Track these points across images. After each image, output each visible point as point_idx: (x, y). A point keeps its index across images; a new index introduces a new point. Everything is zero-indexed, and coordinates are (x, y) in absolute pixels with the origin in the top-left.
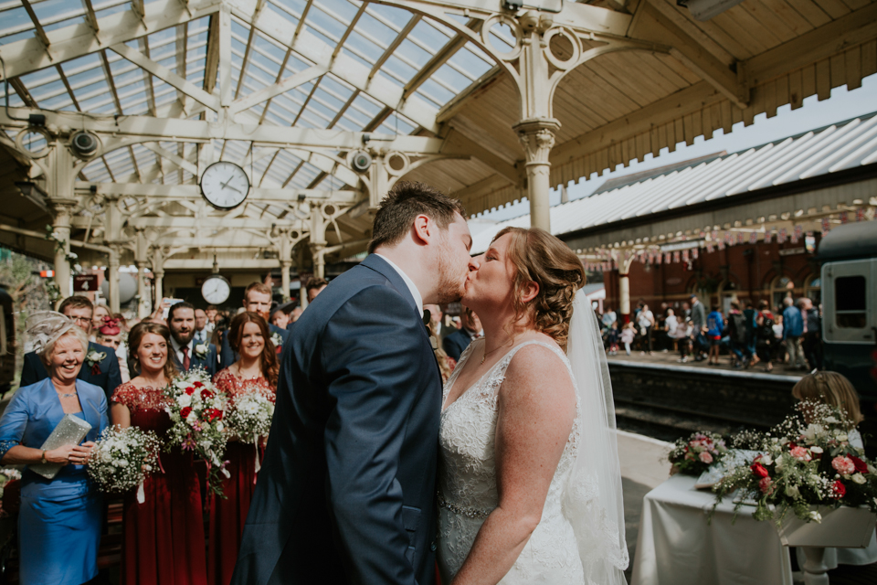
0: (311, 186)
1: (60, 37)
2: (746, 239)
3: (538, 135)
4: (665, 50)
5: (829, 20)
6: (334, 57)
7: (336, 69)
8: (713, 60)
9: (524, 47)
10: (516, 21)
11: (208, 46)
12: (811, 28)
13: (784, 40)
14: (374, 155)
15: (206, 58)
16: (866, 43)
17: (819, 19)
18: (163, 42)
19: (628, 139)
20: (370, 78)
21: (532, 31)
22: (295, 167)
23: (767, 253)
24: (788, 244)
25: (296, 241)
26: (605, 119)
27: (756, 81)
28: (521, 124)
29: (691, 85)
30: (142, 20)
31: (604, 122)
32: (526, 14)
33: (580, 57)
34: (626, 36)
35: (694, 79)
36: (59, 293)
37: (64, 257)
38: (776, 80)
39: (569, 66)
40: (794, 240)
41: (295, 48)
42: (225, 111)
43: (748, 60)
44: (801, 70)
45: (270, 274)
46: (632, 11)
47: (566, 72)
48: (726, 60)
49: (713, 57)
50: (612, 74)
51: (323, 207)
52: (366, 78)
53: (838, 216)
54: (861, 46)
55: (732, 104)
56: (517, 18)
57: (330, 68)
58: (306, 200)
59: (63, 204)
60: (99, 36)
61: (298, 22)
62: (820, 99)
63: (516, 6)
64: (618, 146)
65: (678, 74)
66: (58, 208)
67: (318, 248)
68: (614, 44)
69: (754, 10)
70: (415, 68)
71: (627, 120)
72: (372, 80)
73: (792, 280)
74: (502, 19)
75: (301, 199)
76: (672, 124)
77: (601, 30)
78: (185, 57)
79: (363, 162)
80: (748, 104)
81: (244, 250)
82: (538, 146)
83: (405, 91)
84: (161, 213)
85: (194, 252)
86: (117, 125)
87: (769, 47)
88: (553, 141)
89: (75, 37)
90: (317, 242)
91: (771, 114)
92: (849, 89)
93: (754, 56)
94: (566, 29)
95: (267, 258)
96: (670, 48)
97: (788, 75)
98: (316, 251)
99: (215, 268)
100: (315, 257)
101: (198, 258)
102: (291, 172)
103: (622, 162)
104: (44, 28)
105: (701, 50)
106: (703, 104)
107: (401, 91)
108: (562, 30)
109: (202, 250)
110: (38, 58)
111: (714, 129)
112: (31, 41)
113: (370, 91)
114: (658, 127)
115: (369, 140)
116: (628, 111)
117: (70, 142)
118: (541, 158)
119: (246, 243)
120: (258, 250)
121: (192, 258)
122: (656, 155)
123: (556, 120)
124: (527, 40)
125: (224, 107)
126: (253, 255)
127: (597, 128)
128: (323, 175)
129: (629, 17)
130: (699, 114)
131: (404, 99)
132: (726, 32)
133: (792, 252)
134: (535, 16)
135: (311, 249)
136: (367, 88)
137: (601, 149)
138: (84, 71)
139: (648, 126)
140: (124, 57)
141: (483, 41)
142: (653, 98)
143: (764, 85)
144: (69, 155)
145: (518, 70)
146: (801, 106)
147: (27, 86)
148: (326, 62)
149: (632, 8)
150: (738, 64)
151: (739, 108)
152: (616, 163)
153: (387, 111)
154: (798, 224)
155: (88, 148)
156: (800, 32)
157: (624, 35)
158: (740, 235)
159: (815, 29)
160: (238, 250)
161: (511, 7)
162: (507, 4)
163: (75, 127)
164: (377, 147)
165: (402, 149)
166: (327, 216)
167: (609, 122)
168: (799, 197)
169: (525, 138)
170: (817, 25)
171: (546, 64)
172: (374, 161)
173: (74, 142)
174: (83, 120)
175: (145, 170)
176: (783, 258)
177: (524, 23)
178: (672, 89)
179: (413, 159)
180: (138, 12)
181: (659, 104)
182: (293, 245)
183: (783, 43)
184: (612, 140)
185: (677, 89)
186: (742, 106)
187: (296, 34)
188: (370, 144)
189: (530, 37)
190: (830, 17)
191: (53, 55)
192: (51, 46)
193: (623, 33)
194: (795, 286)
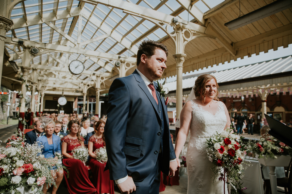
0: (96, 70)
1: (30, 18)
2: (224, 96)
3: (181, 58)
4: (214, 38)
5: (260, 34)
6: (112, 32)
7: (112, 36)
8: (227, 42)
9: (177, 33)
10: (176, 26)
11: (71, 26)
12: (254, 35)
13: (247, 38)
14: (122, 62)
15: (70, 29)
16: (269, 41)
17: (257, 33)
18: (59, 23)
19: (198, 63)
20: (122, 39)
21: (179, 29)
22: (91, 65)
23: (230, 101)
24: (236, 98)
25: (89, 87)
26: (192, 57)
27: (238, 49)
28: (176, 55)
29: (219, 49)
30: (56, 16)
31: (191, 57)
32: (179, 24)
33: (192, 38)
34: (204, 33)
35: (220, 47)
36: (23, 96)
37: (25, 85)
38: (244, 49)
39: (189, 40)
40: (238, 97)
41: (100, 28)
42: (78, 45)
43: (236, 43)
44: (251, 47)
45: (77, 98)
46: (206, 26)
47: (188, 42)
48: (230, 42)
49: (227, 41)
50: (196, 44)
51: (100, 77)
52: (121, 39)
53: (251, 91)
54: (268, 41)
55: (231, 55)
56: (176, 25)
57: (110, 35)
58: (96, 75)
59: (26, 69)
60: (42, 19)
61: (102, 21)
62: (256, 55)
63: (176, 22)
64: (195, 65)
65: (215, 45)
66: (25, 70)
67: (98, 90)
68: (201, 35)
69: (239, 29)
70: (136, 37)
71: (198, 57)
72: (123, 40)
73: (237, 109)
74: (172, 25)
75: (94, 74)
76: (212, 59)
77: (198, 31)
78: (64, 28)
79: (118, 64)
80: (236, 55)
81: (70, 89)
82: (180, 61)
83: (132, 44)
84: (45, 76)
85: (54, 89)
86: (45, 46)
87: (242, 40)
88: (184, 61)
89: (34, 19)
90: (98, 88)
91: (242, 58)
92: (265, 53)
93: (238, 42)
94: (189, 30)
95: (77, 92)
96: (216, 37)
97: (247, 48)
98: (97, 90)
99: (63, 94)
100: (97, 92)
101: (56, 91)
102: (89, 66)
103: (196, 69)
104: (27, 15)
105: (224, 39)
106: (222, 54)
107: (131, 44)
108: (187, 30)
109: (57, 89)
110: (23, 24)
111: (225, 61)
112: (21, 19)
113: (121, 43)
114: (208, 60)
115: (120, 57)
116: (199, 55)
117: (30, 50)
118: (181, 65)
119: (71, 87)
120: (75, 90)
121: (54, 91)
122: (202, 69)
123: (185, 54)
124: (178, 31)
125: (78, 44)
126: (73, 91)
127: (189, 59)
128: (100, 67)
129: (205, 28)
130: (221, 57)
131: (131, 46)
132: (231, 34)
133: (237, 101)
134: (181, 25)
135: (96, 90)
136: (121, 42)
137: (190, 65)
138: (33, 29)
139: (205, 59)
140: (49, 26)
141: (166, 30)
142: (207, 51)
143: (240, 50)
144: (30, 54)
145: (175, 39)
146: (251, 56)
147: (16, 32)
148: (109, 33)
149: (206, 25)
150: (233, 44)
151: (233, 56)
152: (194, 70)
153: (125, 49)
154: (240, 92)
155: (36, 52)
156: (252, 36)
157: (204, 32)
158: (222, 95)
159: (256, 36)
160: (68, 89)
161: (175, 22)
162: (174, 21)
163: (32, 46)
164: (122, 59)
165: (130, 61)
166: (101, 80)
167: (193, 58)
168: (242, 84)
169: (176, 59)
170: (256, 35)
171: (183, 39)
172: (122, 64)
173: (32, 50)
174: (35, 44)
175: (43, 62)
176: (234, 103)
177: (178, 27)
178: (213, 49)
179: (133, 64)
180: (55, 13)
181: (209, 53)
182: (88, 89)
183: (246, 39)
184: (194, 63)
185: (214, 49)
186: (234, 55)
187: (101, 24)
188: (121, 59)
189: (179, 31)
190: (260, 33)
191: (28, 23)
192: (27, 21)
193: (203, 32)
194: (238, 111)
